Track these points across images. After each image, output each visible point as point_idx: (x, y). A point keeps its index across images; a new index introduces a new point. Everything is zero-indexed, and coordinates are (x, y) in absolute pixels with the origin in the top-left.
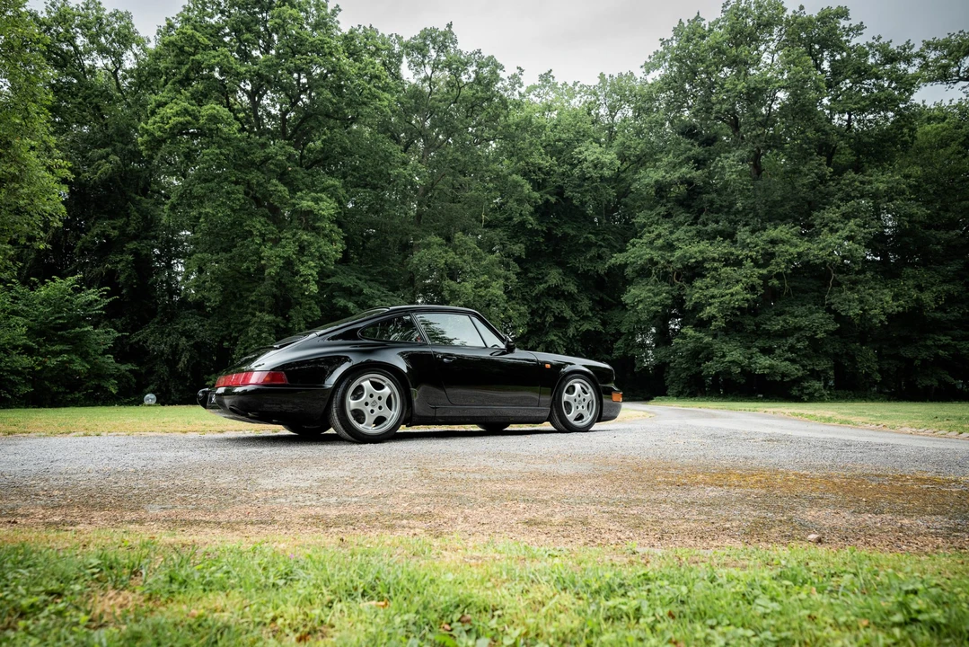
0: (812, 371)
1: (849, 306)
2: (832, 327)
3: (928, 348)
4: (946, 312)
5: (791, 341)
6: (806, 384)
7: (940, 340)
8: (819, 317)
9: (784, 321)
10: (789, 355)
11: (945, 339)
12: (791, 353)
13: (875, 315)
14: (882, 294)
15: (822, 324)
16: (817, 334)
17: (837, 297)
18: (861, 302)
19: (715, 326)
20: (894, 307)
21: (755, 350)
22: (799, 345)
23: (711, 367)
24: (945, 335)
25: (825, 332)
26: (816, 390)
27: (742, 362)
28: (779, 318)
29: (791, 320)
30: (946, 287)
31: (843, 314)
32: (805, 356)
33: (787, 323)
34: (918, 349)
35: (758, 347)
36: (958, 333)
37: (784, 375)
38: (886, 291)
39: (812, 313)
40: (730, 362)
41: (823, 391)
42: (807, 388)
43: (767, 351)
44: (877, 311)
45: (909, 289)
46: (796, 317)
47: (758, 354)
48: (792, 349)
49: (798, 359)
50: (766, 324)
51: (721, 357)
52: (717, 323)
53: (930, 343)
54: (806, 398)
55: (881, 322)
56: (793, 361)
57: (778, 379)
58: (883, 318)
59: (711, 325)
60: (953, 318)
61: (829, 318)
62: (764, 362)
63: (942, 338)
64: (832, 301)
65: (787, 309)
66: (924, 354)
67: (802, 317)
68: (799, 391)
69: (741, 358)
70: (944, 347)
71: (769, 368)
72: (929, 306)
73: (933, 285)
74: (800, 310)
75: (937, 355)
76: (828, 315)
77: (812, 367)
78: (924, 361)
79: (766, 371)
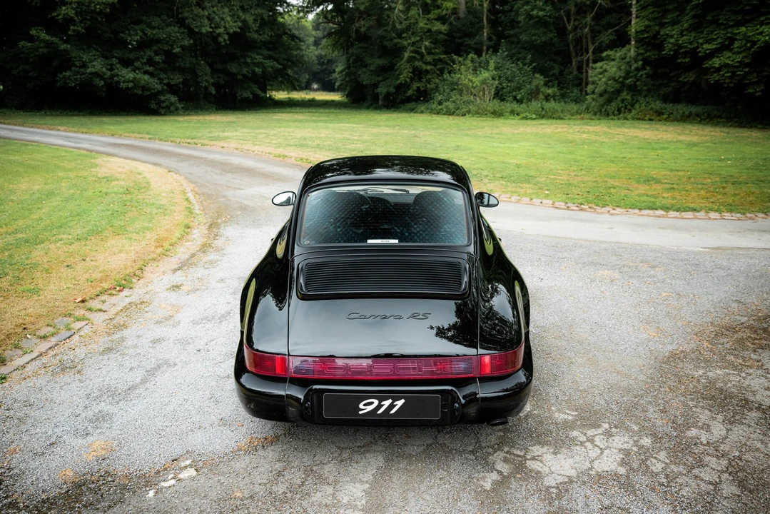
0: (168, 85)
1: (201, 22)
2: (187, 42)
3: (247, 64)
4: (260, 35)
5: (149, 53)
6: (163, 98)
7: (256, 59)
8: (174, 31)
9: (143, 31)
10: (148, 68)
11: (259, 58)
12: (150, 66)
13: (219, 34)
14: (224, 13)
15: (178, 39)
16: (174, 48)
17: (188, 11)
18: (209, 18)
19: (74, 31)
20: (234, 27)
21: (114, 61)
22: (158, 59)
23: (69, 77)
24: (258, 54)
25: (181, 47)
26: (172, 104)
27: (104, 74)
28: (136, 27)
29: (149, 31)
30: (259, 11)
31: (197, 30)
32: (161, 69)
33: (146, 34)
34: (240, 65)
35: (116, 58)
36: (266, 52)
37: (144, 88)
38: (226, 10)
39: (167, 26)
40: (91, 74)
41: (178, 105)
42: (164, 102)
43: (126, 63)
44: (221, 30)
45: (237, 10)
46: (154, 28)
47: (118, 66)
48: (150, 62)
49: (156, 73)
50: (123, 32)
51: (81, 67)
52: (76, 28)
53: (249, 60)
54: (163, 111)
55: (225, 40)
56: (151, 75)
57: (140, 92)
58: (226, 37)
59: (69, 29)
60: (263, 40)
61: (183, 33)
62: (127, 75)
63: (257, 57)
64: (186, 15)
65: (144, 18)
66: (245, 71)
67: (159, 29)
68: (156, 104)
69: (104, 70)
70: (258, 65)
71: (132, 81)
72: (252, 28)
73: (251, 7)
74: (156, 21)
75: (253, 71)
76: (182, 30)
77: (167, 81)
78: (244, 76)
79: (131, 85)
